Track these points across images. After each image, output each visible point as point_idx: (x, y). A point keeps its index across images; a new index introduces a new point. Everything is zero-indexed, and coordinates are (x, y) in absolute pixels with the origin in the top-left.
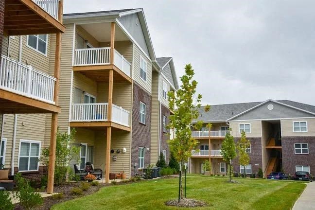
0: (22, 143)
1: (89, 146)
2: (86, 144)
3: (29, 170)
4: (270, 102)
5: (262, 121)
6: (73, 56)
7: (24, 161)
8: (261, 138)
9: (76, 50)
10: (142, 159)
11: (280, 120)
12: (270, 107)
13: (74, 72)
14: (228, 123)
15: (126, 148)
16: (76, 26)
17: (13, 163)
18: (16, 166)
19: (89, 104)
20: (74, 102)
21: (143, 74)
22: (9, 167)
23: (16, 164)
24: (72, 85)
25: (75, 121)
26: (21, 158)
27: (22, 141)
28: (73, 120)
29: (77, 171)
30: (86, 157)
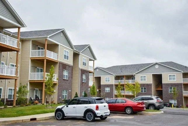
0: (9, 89)
1: (39, 90)
2: (38, 89)
3: (12, 99)
4: (156, 64)
5: (152, 74)
6: (30, 53)
7: (10, 96)
8: (151, 84)
9: (32, 51)
10: (66, 96)
11: (162, 74)
12: (157, 67)
13: (31, 60)
14: (135, 75)
15: (56, 90)
16: (32, 41)
17: (5, 97)
18: (6, 98)
19: (40, 73)
20: (31, 72)
21: (66, 57)
22: (4, 98)
23: (6, 97)
24: (30, 65)
25: (31, 80)
26: (9, 95)
27: (9, 88)
28: (30, 80)
29: (31, 100)
30: (38, 94)
